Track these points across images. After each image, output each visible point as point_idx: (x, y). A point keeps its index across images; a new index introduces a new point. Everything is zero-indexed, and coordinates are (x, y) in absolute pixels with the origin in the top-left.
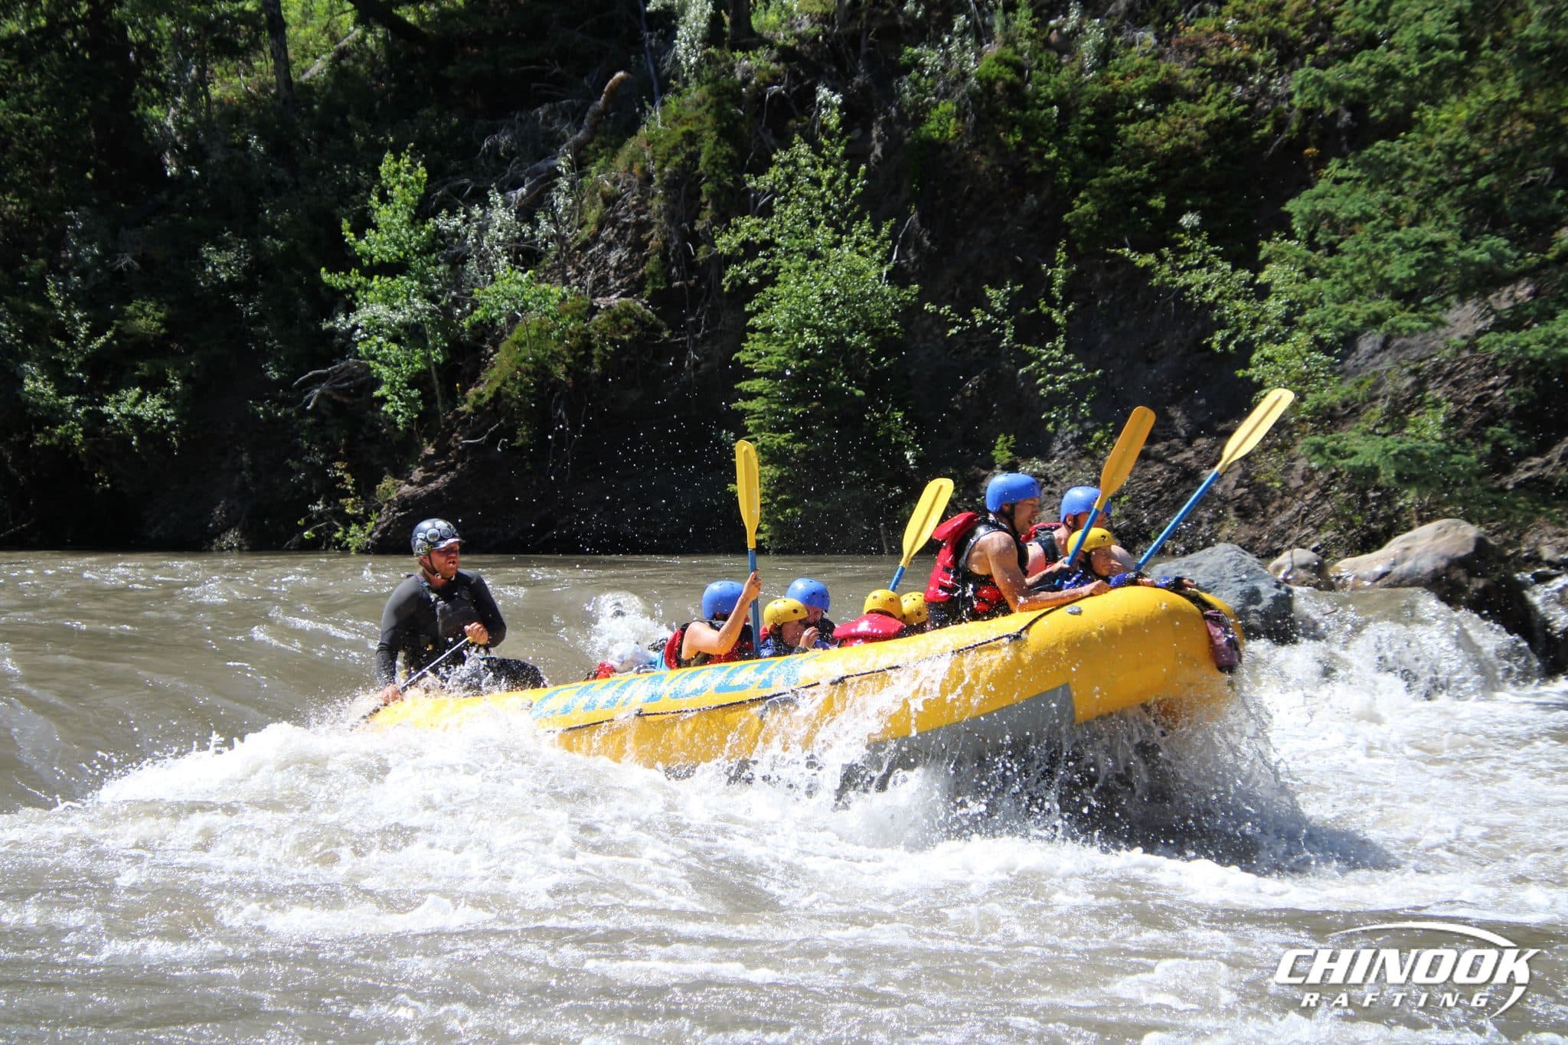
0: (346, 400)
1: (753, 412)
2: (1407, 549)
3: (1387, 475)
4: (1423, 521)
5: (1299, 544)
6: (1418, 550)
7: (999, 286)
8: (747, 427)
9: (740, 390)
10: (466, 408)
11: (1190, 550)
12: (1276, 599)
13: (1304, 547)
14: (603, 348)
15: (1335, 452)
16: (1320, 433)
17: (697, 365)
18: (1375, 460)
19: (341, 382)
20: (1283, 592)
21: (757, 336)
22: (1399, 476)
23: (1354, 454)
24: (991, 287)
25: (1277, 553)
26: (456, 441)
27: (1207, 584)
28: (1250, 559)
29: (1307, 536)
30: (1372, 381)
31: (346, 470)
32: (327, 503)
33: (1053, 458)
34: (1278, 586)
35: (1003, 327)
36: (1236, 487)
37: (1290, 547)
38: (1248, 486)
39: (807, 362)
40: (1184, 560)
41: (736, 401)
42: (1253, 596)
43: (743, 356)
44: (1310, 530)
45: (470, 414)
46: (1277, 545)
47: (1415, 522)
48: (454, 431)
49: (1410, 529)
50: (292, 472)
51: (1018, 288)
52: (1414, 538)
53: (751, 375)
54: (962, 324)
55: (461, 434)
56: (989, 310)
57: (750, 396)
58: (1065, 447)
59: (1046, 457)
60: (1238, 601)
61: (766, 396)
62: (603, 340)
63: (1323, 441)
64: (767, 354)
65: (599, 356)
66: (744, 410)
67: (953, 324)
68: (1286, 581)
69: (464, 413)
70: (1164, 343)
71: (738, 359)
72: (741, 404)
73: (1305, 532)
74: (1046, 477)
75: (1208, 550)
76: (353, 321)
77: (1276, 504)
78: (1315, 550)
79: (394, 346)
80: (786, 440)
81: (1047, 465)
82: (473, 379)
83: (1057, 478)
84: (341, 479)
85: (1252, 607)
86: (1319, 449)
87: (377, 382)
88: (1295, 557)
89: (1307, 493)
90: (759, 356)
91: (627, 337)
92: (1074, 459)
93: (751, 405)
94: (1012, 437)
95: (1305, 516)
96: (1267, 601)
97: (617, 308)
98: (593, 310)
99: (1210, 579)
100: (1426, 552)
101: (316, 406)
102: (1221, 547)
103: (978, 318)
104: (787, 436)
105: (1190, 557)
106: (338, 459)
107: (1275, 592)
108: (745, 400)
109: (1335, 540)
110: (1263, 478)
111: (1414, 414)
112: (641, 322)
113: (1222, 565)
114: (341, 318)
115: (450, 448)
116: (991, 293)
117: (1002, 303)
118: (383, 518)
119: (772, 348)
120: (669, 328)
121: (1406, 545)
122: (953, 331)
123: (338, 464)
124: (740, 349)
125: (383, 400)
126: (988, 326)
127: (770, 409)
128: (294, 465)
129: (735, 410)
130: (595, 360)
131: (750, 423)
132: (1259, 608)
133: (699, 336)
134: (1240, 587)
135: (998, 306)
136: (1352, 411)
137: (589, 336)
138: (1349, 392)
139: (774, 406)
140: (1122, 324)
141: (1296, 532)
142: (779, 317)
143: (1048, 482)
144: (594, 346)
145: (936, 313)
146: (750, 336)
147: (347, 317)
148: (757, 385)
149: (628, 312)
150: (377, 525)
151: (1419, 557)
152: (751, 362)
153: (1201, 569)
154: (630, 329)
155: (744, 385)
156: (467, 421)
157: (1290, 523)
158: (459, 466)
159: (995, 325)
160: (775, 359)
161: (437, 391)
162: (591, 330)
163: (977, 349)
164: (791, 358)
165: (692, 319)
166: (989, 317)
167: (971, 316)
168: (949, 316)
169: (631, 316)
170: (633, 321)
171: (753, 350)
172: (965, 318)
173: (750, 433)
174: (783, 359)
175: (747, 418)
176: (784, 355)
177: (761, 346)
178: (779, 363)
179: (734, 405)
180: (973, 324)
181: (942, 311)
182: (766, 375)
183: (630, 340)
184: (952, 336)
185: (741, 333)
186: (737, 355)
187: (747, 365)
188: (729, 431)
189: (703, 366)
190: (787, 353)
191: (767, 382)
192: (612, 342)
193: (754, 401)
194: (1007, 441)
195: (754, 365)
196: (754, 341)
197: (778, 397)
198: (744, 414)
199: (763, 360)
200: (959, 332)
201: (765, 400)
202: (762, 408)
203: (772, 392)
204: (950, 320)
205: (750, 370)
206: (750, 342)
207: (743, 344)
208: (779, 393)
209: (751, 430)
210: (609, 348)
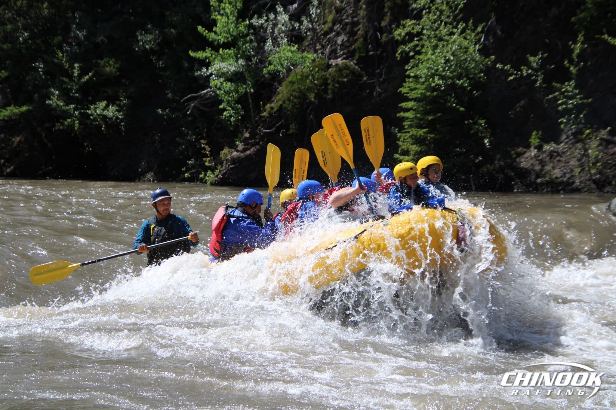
0: (206, 109)
1: (408, 118)
7: (535, 55)
8: (404, 126)
9: (401, 107)
10: (265, 114)
14: (333, 85)
17: (380, 94)
19: (204, 100)
21: (411, 80)
24: (531, 56)
26: (260, 130)
31: (206, 144)
32: (196, 160)
33: (561, 143)
35: (537, 76)
39: (435, 93)
41: (400, 112)
43: (404, 90)
45: (267, 117)
48: (259, 125)
50: (180, 144)
51: (545, 55)
53: (407, 100)
54: (516, 74)
55: (262, 127)
56: (530, 67)
57: (407, 110)
58: (568, 137)
59: (558, 143)
61: (414, 110)
62: (333, 81)
64: (415, 89)
65: (331, 89)
66: (403, 117)
67: (511, 75)
69: (264, 116)
71: (401, 92)
72: (402, 114)
74: (557, 152)
76: (210, 71)
79: (229, 84)
80: (424, 133)
81: (558, 146)
82: (269, 100)
83: (563, 153)
84: (204, 149)
87: (221, 102)
90: (412, 90)
91: (345, 80)
92: (572, 144)
93: (407, 115)
94: (540, 132)
97: (341, 65)
98: (329, 66)
101: (191, 112)
103: (524, 72)
104: (425, 130)
106: (203, 138)
108: (404, 112)
112: (353, 72)
114: (204, 70)
115: (257, 134)
116: (532, 59)
117: (537, 64)
118: (224, 168)
119: (418, 86)
120: (366, 75)
122: (511, 78)
123: (203, 141)
124: (402, 86)
125: (224, 110)
126: (529, 76)
127: (416, 117)
128: (181, 141)
129: (399, 117)
130: (329, 91)
131: (406, 124)
133: (381, 79)
135: (535, 65)
137: (326, 79)
139: (418, 115)
140: (600, 75)
142: (422, 71)
143: (559, 155)
144: (329, 84)
145: (502, 69)
146: (407, 80)
147: (207, 69)
148: (410, 104)
149: (346, 67)
150: (220, 172)
152: (408, 93)
154: (347, 76)
155: (403, 105)
156: (265, 121)
158: (261, 143)
159: (533, 75)
160: (420, 91)
161: (251, 106)
162: (328, 76)
163: (523, 87)
164: (428, 91)
165: (378, 71)
166: (530, 71)
167: (521, 71)
168: (509, 70)
169: (348, 69)
170: (349, 72)
171: (409, 87)
172: (518, 71)
173: (405, 129)
174: (423, 91)
175: (404, 121)
176: (424, 90)
177: (412, 85)
178: (421, 94)
179: (398, 115)
180: (522, 74)
181: (506, 68)
182: (415, 100)
183: (347, 81)
184: (511, 80)
185: (403, 78)
186: (400, 89)
187: (405, 95)
188: (395, 127)
189: (383, 95)
190: (426, 89)
191: (415, 103)
192: (338, 82)
193: (408, 113)
194: (537, 134)
195: (409, 95)
196: (409, 83)
197: (421, 111)
198: (403, 119)
199: (413, 92)
200: (514, 79)
201: (414, 112)
202: (413, 116)
203: (418, 108)
204: (510, 72)
205: (407, 97)
206: (407, 83)
207: (404, 84)
208: (421, 109)
209: (406, 127)
210: (336, 85)
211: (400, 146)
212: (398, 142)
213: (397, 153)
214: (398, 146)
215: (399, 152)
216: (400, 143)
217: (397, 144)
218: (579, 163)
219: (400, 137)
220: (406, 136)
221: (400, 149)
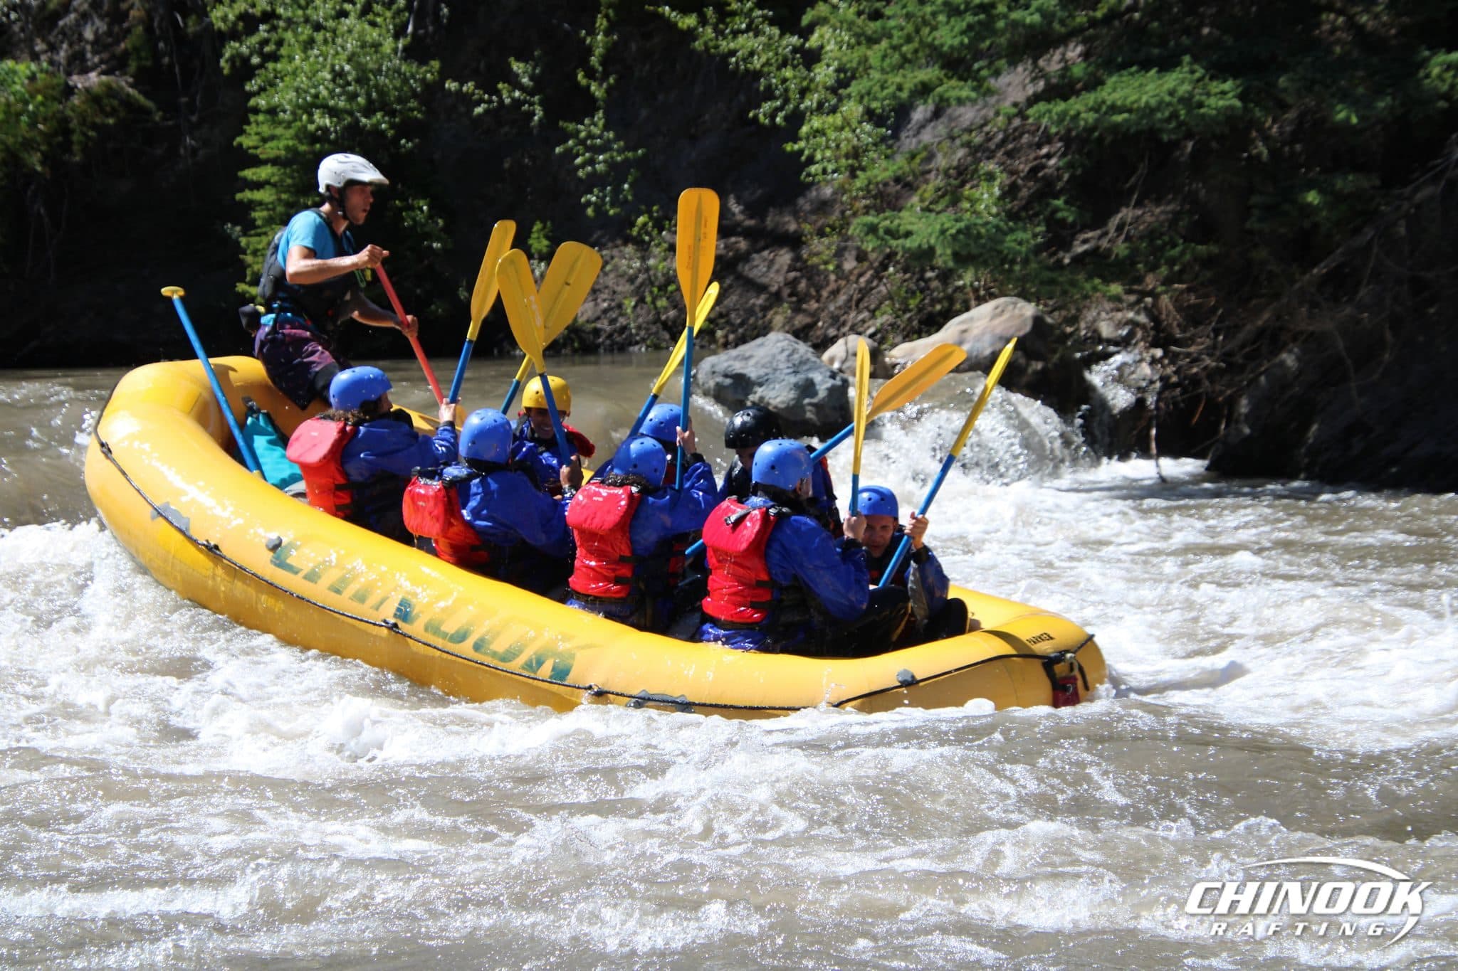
1: (260, 203)
2: (965, 331)
3: (943, 257)
4: (981, 300)
5: (855, 330)
6: (975, 332)
7: (526, 59)
8: (255, 220)
9: (245, 179)
11: (742, 340)
12: (832, 390)
13: (860, 334)
14: (84, 134)
15: (888, 231)
16: (872, 212)
17: (194, 151)
18: (932, 241)
20: (838, 382)
21: (261, 118)
22: (956, 255)
23: (908, 234)
24: (517, 60)
25: (833, 340)
27: (760, 377)
28: (803, 349)
29: (863, 321)
30: (924, 154)
34: (833, 376)
35: (533, 104)
36: (789, 271)
37: (844, 335)
38: (800, 270)
39: (318, 146)
40: (734, 352)
41: (242, 190)
42: (807, 388)
43: (247, 141)
44: (865, 314)
46: (832, 332)
47: (973, 303)
49: (967, 309)
52: (971, 319)
53: (256, 162)
54: (490, 102)
56: (516, 85)
57: (258, 185)
58: (605, 234)
60: (792, 395)
61: (274, 185)
62: (83, 123)
63: (875, 220)
64: (273, 138)
65: (80, 142)
66: (251, 202)
67: (478, 103)
68: (841, 370)
70: (707, 117)
71: (240, 145)
72: (248, 195)
73: (861, 317)
75: (759, 341)
77: (830, 288)
78: (872, 336)
85: (807, 401)
86: (872, 229)
88: (850, 345)
89: (861, 275)
90: (265, 140)
91: (111, 121)
93: (258, 195)
94: (549, 224)
95: (859, 301)
96: (822, 393)
97: (96, 90)
98: (70, 90)
99: (762, 372)
100: (983, 334)
102: (772, 336)
103: (505, 95)
105: (743, 349)
107: (830, 383)
108: (251, 189)
109: (892, 325)
110: (815, 260)
111: (968, 186)
112: (128, 103)
113: (774, 356)
116: (519, 67)
117: (531, 78)
119: (279, 132)
120: (160, 110)
121: (963, 327)
122: (479, 110)
124: (242, 132)
126: (517, 103)
127: (280, 200)
129: (241, 202)
130: (76, 148)
131: (259, 215)
132: (815, 400)
133: (194, 118)
134: (793, 379)
135: (526, 80)
136: (906, 184)
137: (66, 120)
138: (900, 168)
139: (284, 196)
140: (661, 97)
141: (852, 316)
142: (284, 97)
144: (73, 131)
145: (459, 92)
146: (252, 118)
148: (264, 173)
149: (110, 91)
151: (978, 339)
152: (256, 148)
153: (752, 362)
154: (114, 112)
155: (249, 174)
157: (847, 307)
159: (525, 102)
160: (282, 144)
162: (69, 113)
163: (506, 129)
164: (301, 142)
165: (184, 100)
166: (517, 94)
167: (498, 93)
168: (473, 94)
169: (114, 97)
170: (115, 103)
171: (257, 134)
172: (491, 95)
173: (259, 227)
174: (291, 143)
175: (254, 210)
176: (292, 139)
177: (266, 130)
178: (287, 148)
179: (239, 196)
180: (501, 101)
181: (465, 89)
182: (275, 161)
183: (115, 124)
184: (479, 115)
185: (242, 115)
186: (239, 139)
187: (251, 151)
188: (235, 224)
189: (201, 153)
190: (296, 137)
191: (275, 169)
192: (94, 126)
193: (262, 191)
194: (544, 227)
195: (258, 151)
196: (257, 123)
197: (289, 186)
198: (252, 205)
199: (269, 145)
200: (487, 111)
201: (274, 191)
202: (273, 198)
203: (282, 181)
204: (476, 97)
205: (256, 156)
206: (254, 125)
207: (246, 127)
208: (289, 181)
209: (259, 222)
210: (92, 133)
211: (249, 266)
212: (241, 256)
213: (243, 280)
214: (243, 267)
215: (248, 279)
216: (249, 259)
217: (242, 262)
218: (632, 287)
219: (248, 244)
220: (260, 242)
221: (249, 272)
